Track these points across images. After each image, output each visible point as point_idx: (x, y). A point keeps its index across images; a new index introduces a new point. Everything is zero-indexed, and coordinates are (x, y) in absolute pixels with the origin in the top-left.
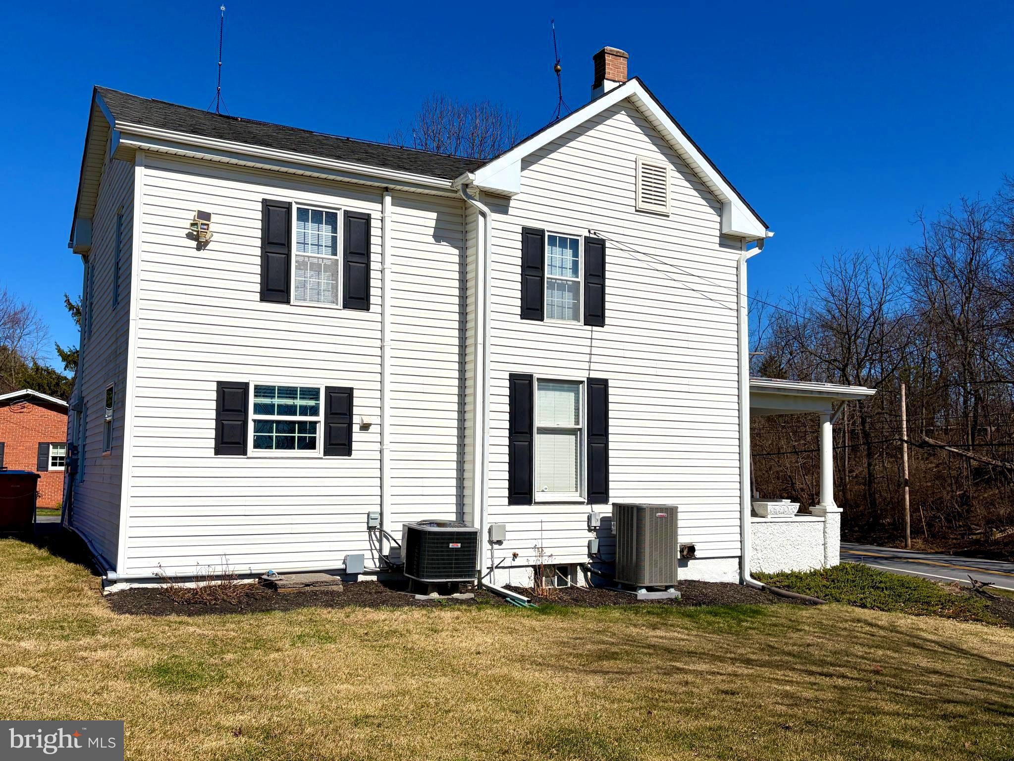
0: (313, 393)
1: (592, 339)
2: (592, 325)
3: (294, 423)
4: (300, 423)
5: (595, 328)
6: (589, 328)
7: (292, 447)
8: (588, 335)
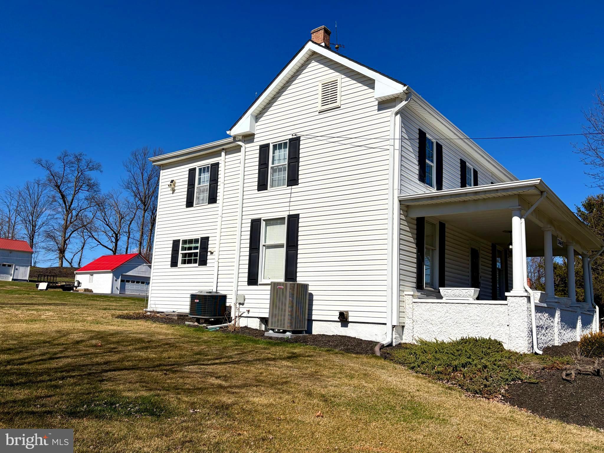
0: (196, 241)
1: (291, 193)
2: (292, 186)
3: (192, 253)
4: (194, 253)
5: (293, 187)
6: (290, 187)
7: (191, 263)
8: (289, 191)
